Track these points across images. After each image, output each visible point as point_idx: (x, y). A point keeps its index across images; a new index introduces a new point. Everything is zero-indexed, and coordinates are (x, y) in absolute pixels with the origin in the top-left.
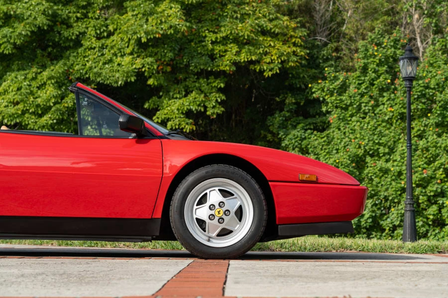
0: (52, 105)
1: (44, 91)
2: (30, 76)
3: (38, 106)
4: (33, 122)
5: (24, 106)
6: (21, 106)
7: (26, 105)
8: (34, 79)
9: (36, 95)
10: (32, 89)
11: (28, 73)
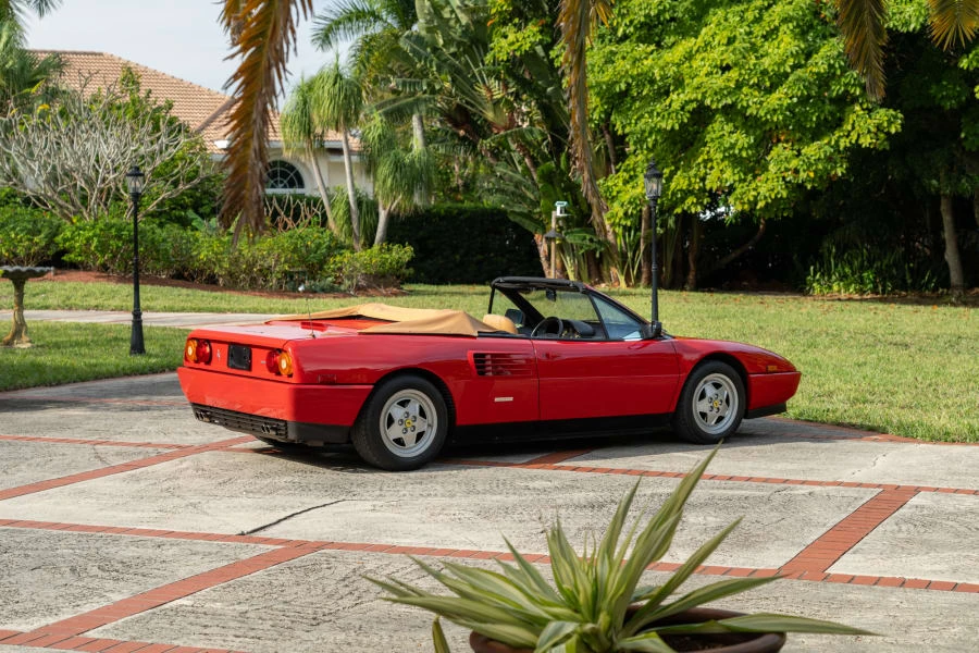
0: (789, 70)
1: (776, 42)
2: (750, 16)
3: (764, 73)
4: (755, 103)
5: (740, 74)
6: (734, 74)
7: (743, 72)
8: (758, 20)
9: (761, 52)
10: (753, 40)
11: (747, 10)
